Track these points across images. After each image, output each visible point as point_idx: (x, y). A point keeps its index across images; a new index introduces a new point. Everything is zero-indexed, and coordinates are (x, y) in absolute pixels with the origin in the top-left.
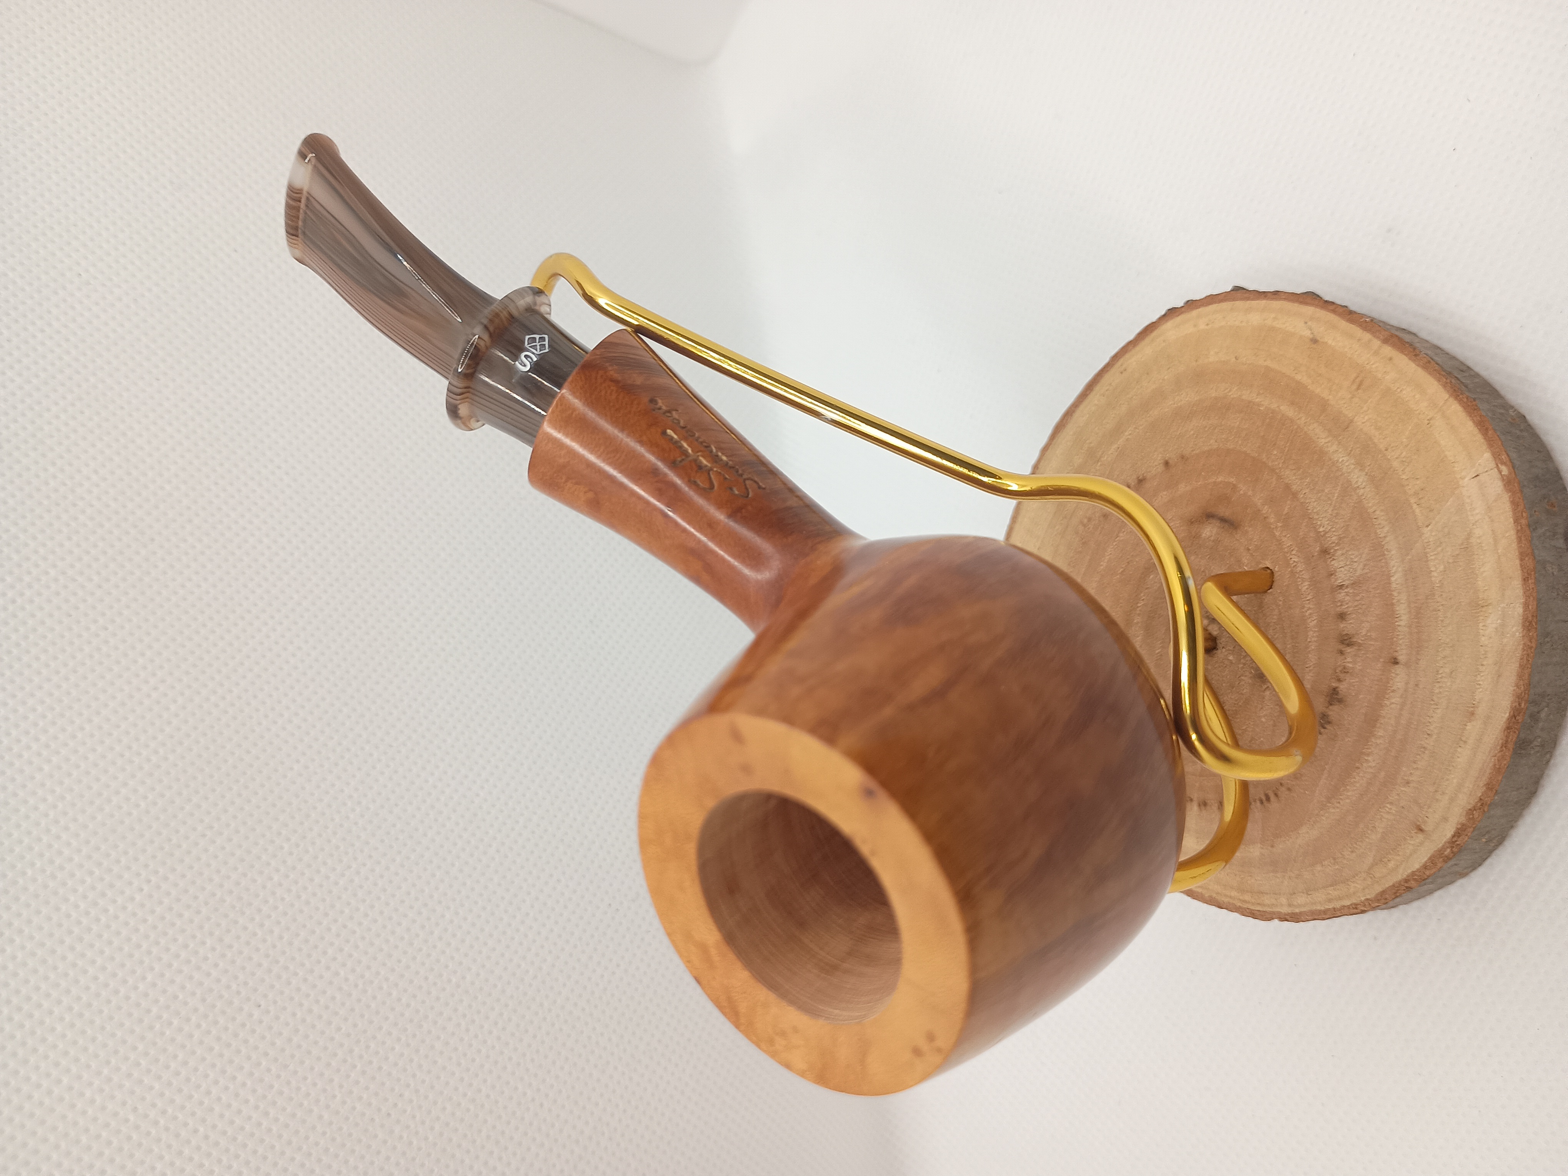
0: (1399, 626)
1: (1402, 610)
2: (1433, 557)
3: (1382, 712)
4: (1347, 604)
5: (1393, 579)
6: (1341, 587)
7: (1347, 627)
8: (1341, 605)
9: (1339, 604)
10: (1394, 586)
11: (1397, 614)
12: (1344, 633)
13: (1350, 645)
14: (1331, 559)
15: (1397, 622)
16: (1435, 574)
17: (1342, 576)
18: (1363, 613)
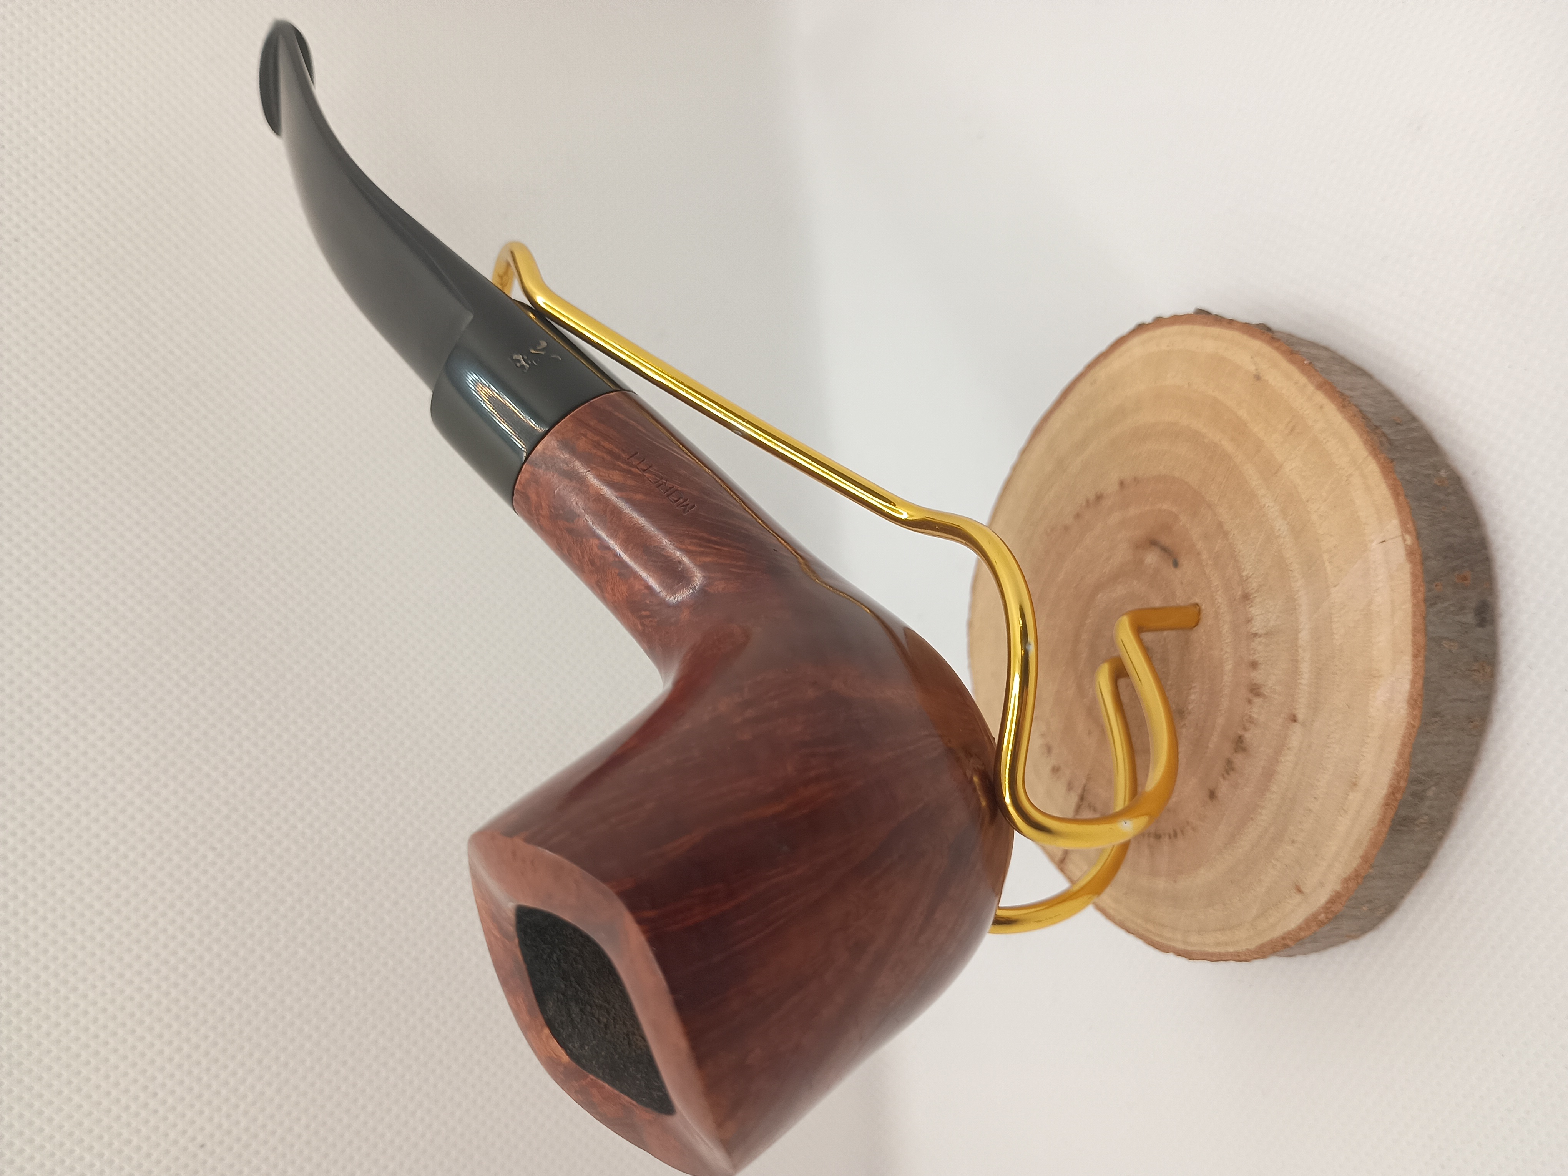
0: (1300, 683)
1: (1305, 667)
2: (1336, 619)
3: (1277, 767)
4: (1259, 653)
5: (1300, 635)
6: (1255, 635)
7: (1258, 676)
8: (1254, 654)
9: (1252, 652)
10: (1300, 642)
11: (1300, 672)
12: (1255, 682)
13: (1258, 695)
14: (1250, 605)
15: (1299, 679)
16: (1336, 637)
17: (1257, 626)
18: (1271, 665)
